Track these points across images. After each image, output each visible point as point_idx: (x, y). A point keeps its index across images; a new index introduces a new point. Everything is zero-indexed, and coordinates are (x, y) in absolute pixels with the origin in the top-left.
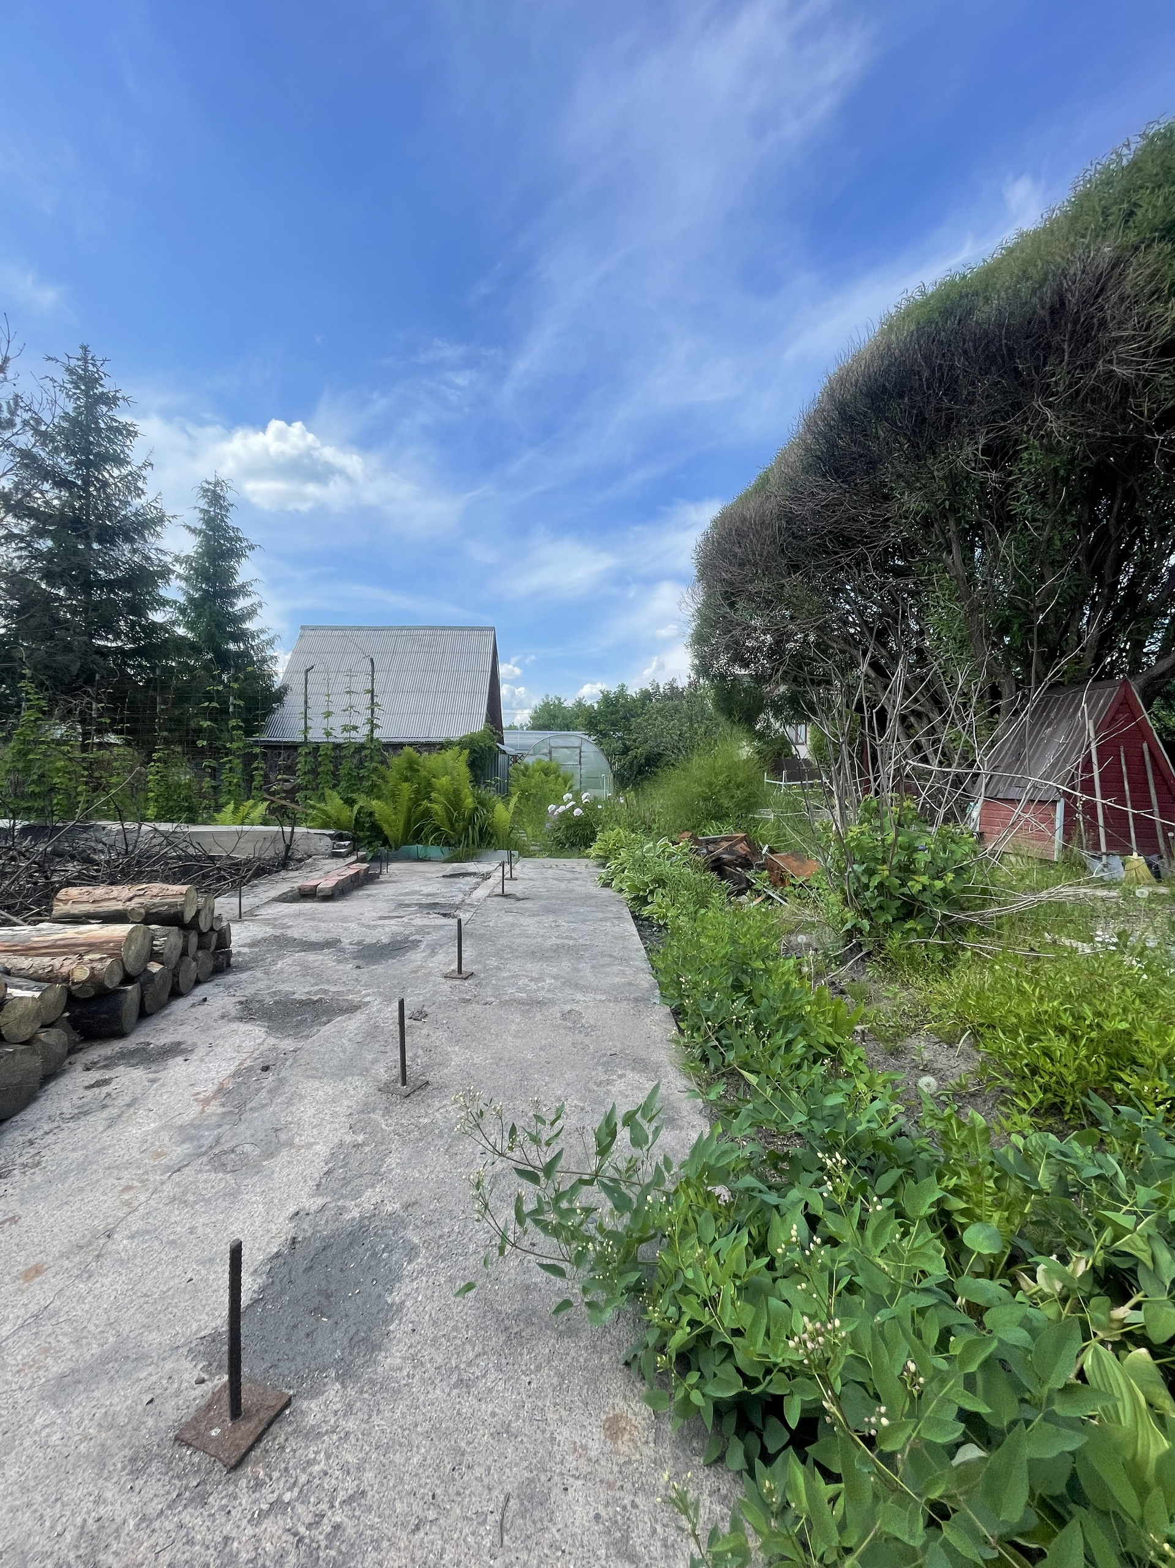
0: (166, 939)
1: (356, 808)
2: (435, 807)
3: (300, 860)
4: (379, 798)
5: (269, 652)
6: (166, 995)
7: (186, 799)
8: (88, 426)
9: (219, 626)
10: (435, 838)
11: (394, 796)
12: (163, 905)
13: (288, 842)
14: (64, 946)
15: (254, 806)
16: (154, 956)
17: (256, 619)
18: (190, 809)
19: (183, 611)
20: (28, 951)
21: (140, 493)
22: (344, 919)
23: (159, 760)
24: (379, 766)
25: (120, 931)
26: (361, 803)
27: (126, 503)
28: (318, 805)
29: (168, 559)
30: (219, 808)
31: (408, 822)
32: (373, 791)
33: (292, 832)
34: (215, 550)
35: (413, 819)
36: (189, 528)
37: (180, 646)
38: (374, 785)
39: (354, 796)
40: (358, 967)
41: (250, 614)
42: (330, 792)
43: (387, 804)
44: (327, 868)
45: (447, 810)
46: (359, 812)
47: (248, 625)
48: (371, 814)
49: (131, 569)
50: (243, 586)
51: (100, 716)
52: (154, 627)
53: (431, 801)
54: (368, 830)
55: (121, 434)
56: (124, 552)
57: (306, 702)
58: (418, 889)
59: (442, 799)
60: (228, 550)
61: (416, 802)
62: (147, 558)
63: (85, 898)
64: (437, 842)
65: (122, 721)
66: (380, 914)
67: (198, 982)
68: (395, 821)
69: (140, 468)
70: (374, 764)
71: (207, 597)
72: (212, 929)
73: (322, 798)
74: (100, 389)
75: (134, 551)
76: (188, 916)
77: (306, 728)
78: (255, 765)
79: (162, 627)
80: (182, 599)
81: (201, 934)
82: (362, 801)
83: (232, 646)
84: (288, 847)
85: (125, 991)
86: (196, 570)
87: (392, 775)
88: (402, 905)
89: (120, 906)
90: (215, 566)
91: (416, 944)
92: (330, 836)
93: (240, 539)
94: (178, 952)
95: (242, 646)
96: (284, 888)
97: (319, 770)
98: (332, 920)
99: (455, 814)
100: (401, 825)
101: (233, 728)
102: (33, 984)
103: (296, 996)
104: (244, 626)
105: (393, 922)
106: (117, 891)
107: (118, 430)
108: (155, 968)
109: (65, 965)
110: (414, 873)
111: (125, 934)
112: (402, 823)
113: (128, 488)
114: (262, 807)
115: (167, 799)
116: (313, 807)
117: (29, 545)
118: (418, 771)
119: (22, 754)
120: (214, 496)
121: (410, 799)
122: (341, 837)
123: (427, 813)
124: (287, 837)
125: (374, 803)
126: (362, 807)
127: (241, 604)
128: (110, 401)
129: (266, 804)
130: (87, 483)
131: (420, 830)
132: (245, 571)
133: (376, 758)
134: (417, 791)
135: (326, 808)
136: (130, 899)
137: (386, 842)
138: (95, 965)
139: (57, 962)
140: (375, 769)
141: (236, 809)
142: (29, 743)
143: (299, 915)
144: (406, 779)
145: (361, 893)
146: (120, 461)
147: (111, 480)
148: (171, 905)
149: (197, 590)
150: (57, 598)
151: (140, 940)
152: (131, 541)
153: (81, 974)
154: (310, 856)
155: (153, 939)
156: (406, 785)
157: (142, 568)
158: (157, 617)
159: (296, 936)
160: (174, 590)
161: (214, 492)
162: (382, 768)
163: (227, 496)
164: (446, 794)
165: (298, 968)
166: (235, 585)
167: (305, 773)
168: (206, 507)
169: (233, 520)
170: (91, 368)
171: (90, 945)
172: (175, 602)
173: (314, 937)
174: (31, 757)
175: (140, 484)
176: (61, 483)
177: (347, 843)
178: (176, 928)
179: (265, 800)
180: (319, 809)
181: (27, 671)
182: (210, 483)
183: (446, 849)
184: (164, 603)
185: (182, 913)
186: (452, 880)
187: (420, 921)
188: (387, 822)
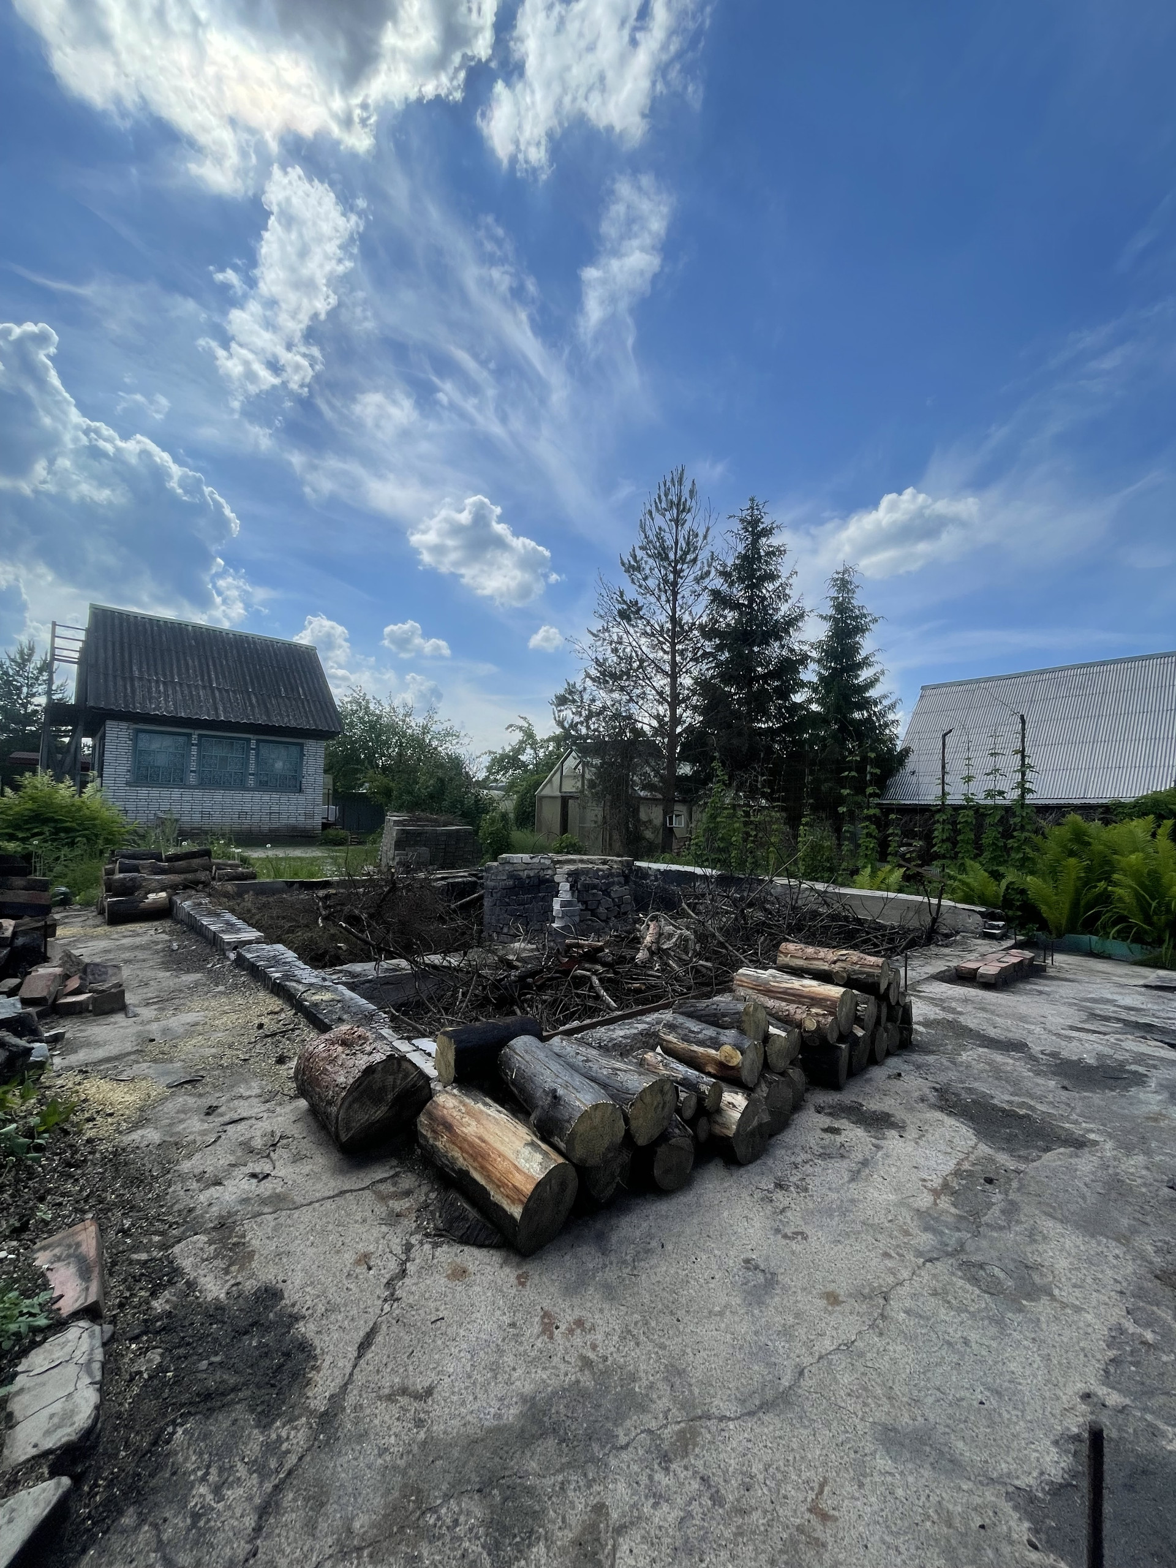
0: (866, 1007)
1: (1004, 883)
2: (1119, 891)
3: (947, 936)
4: (1032, 873)
5: (891, 717)
6: (865, 1060)
7: (828, 860)
8: (753, 557)
9: (846, 698)
10: (1118, 932)
11: (1054, 873)
12: (862, 973)
13: (934, 915)
14: (794, 995)
15: (891, 871)
16: (858, 1020)
17: (878, 686)
18: (831, 870)
19: (815, 690)
20: (769, 992)
21: (786, 598)
22: (1023, 1018)
23: (806, 824)
24: (1033, 836)
25: (835, 991)
26: (1009, 878)
27: (777, 610)
28: (960, 877)
29: (805, 648)
30: (855, 872)
31: (1075, 904)
32: (1026, 865)
33: (939, 905)
34: (842, 628)
35: (1082, 903)
36: (821, 616)
37: (815, 720)
38: (1026, 859)
39: (1002, 869)
40: (1065, 1088)
41: (871, 684)
42: (972, 862)
43: (1045, 881)
44: (982, 949)
45: (1138, 897)
46: (1008, 888)
47: (872, 693)
48: (1023, 892)
49: (781, 662)
50: (866, 658)
51: (763, 787)
52: (796, 707)
53: (1110, 882)
54: (1019, 908)
55: (774, 555)
56: (775, 650)
57: (943, 767)
58: (1109, 996)
59: (1130, 882)
60: (854, 627)
61: (1087, 883)
62: (792, 650)
63: (800, 954)
64: (1122, 935)
65: (779, 791)
66: (1069, 1022)
67: (889, 1054)
68: (1057, 902)
69: (788, 578)
70: (1026, 834)
71: (836, 674)
72: (898, 1003)
73: (962, 869)
74: (762, 526)
75: (783, 647)
76: (883, 987)
77: (944, 794)
78: (890, 831)
79: (800, 706)
80: (815, 679)
81: (890, 1007)
82: (1011, 876)
83: (857, 715)
84: (934, 920)
85: (840, 1048)
86: (826, 651)
87: (1052, 848)
88: (1093, 1016)
89: (826, 967)
90: (842, 645)
91: (1139, 1080)
92: (980, 913)
93: (865, 616)
94: (874, 1020)
95: (866, 714)
96: (939, 966)
97: (959, 838)
98: (1007, 1016)
99: (1154, 904)
100: (1066, 907)
101: (871, 795)
102: (780, 1024)
103: (995, 1101)
104: (867, 695)
105: (1093, 1037)
106: (823, 952)
107: (773, 553)
108: (860, 1033)
109: (798, 1012)
110: (1092, 972)
111: (838, 995)
112: (1067, 906)
113: (779, 597)
114: (898, 873)
115: (813, 859)
116: (954, 878)
117: (715, 658)
118: (1089, 844)
119: (713, 817)
120: (843, 584)
121: (1079, 878)
122: (993, 917)
123: (1105, 898)
124: (934, 909)
125: (1029, 878)
126: (1012, 883)
127: (865, 674)
128: (767, 532)
129: (903, 870)
130: (751, 599)
131: (1097, 916)
132: (867, 645)
133: (1028, 827)
134: (1089, 869)
135: (968, 880)
136: (835, 962)
137: (1044, 925)
138: (820, 1019)
139: (792, 1008)
140: (1027, 840)
141: (873, 873)
142: (717, 808)
143: (966, 1001)
144: (1072, 854)
145: (1029, 987)
146: (772, 577)
147: (767, 595)
148: (869, 975)
149: (827, 669)
150: (731, 695)
151: (849, 1002)
152: (780, 639)
153: (811, 1025)
154: (958, 933)
155: (857, 1005)
156: (1072, 861)
157: (787, 659)
158: (798, 698)
159: (971, 1026)
160: (810, 674)
161: (842, 579)
162: (1038, 839)
163: (854, 580)
164: (1137, 875)
165: (987, 1067)
166: (859, 658)
167: (943, 841)
168: (836, 595)
169: (858, 600)
170: (756, 512)
171: (812, 999)
172: (810, 682)
173: (992, 1032)
174: (718, 819)
175: (787, 591)
176: (735, 606)
177: (1001, 923)
178: (873, 998)
179: (901, 866)
180: (960, 880)
181: (716, 754)
182: (838, 573)
183: (1136, 947)
184: (803, 685)
185: (879, 984)
186: (1160, 993)
187: (1133, 1045)
188: (1047, 904)
